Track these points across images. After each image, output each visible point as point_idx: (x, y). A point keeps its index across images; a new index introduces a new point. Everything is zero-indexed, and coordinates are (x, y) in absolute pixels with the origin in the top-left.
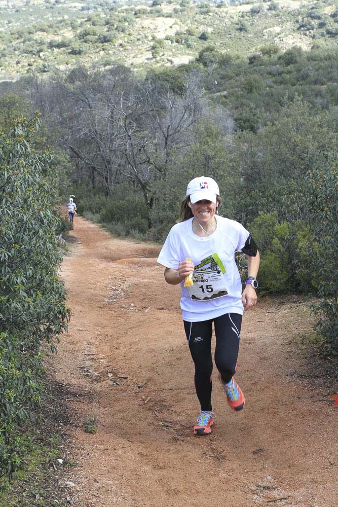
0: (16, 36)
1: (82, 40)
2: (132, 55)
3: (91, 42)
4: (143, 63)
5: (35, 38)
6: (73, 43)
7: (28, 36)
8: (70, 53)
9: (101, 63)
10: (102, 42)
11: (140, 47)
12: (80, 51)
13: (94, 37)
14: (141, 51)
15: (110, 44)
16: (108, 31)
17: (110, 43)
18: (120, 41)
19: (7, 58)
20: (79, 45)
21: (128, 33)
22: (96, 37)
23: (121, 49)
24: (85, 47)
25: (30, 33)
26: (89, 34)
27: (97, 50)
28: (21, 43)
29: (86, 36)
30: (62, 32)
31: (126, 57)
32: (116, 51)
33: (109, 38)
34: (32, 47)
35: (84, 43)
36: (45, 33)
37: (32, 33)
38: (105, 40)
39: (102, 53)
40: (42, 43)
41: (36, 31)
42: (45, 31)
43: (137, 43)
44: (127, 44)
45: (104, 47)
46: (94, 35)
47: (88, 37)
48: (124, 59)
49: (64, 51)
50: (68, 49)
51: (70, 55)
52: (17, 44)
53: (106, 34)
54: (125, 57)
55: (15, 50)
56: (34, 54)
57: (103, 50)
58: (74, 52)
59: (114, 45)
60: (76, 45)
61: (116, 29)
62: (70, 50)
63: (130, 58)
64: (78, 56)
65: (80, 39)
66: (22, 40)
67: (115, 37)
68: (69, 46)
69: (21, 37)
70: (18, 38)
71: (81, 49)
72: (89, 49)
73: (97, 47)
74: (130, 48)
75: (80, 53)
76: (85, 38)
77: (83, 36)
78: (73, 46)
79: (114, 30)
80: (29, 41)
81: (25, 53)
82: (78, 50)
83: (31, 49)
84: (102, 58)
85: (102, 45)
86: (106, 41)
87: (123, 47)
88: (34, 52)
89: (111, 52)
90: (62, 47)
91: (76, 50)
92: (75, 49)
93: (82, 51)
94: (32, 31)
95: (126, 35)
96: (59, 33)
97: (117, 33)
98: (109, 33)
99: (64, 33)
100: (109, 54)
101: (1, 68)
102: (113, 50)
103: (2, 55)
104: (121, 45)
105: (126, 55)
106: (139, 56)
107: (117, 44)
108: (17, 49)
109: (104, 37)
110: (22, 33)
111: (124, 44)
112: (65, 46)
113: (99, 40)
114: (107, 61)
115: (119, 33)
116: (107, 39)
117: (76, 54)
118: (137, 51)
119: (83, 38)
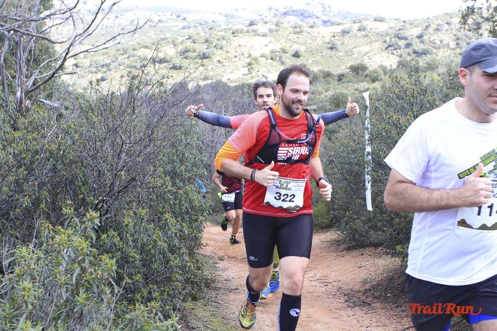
0: (122, 52)
1: (183, 56)
2: (229, 71)
3: (191, 58)
4: (239, 78)
5: (138, 55)
6: (174, 59)
7: (132, 52)
8: (171, 68)
9: (200, 78)
10: (201, 59)
11: (236, 64)
12: (180, 66)
13: (194, 53)
14: (238, 67)
15: (209, 61)
16: (207, 48)
17: (209, 59)
18: (218, 58)
19: (112, 72)
20: (180, 61)
21: (225, 50)
22: (196, 54)
23: (219, 65)
24: (185, 63)
25: (134, 50)
26: (189, 51)
27: (197, 66)
28: (126, 58)
29: (186, 52)
30: (164, 48)
31: (224, 72)
32: (214, 67)
33: (207, 55)
34: (136, 63)
35: (184, 59)
36: (148, 49)
37: (136, 50)
38: (204, 57)
39: (201, 68)
40: (145, 59)
41: (140, 48)
42: (148, 48)
43: (234, 60)
44: (225, 61)
45: (203, 63)
46: (194, 52)
47: (189, 54)
48: (221, 74)
49: (165, 66)
50: (169, 65)
51: (172, 70)
52: (122, 59)
53: (205, 51)
54: (222, 73)
55: (120, 65)
56: (137, 69)
57: (202, 65)
58: (175, 68)
59: (213, 62)
60: (177, 61)
61: (215, 47)
62: (171, 66)
63: (227, 74)
64: (178, 70)
65: (181, 55)
66: (127, 56)
67: (213, 54)
68: (170, 61)
69: (126, 53)
70: (123, 54)
71: (182, 65)
72: (189, 65)
73: (197, 63)
74: (228, 64)
75: (180, 68)
76: (186, 54)
77: (184, 53)
78: (174, 62)
79: (213, 48)
80: (133, 57)
81: (129, 68)
82: (178, 65)
83: (134, 64)
84: (201, 73)
85: (201, 61)
86: (205, 58)
87: (221, 63)
88: (137, 67)
89: (209, 68)
90: (164, 63)
91: (177, 66)
92: (176, 65)
93: (183, 67)
94: (136, 48)
95: (224, 53)
96: (161, 50)
97: (216, 50)
98: (208, 50)
99: (165, 50)
100: (207, 70)
101: (106, 81)
102: (212, 65)
103: (108, 69)
104: (219, 61)
105: (224, 71)
106: (235, 72)
107: (215, 60)
108: (121, 64)
109: (204, 54)
110: (127, 49)
111: (222, 60)
112: (167, 62)
113: (199, 57)
114: (205, 76)
115: (217, 51)
116: (206, 56)
117: (177, 69)
118: (234, 67)
119: (184, 55)
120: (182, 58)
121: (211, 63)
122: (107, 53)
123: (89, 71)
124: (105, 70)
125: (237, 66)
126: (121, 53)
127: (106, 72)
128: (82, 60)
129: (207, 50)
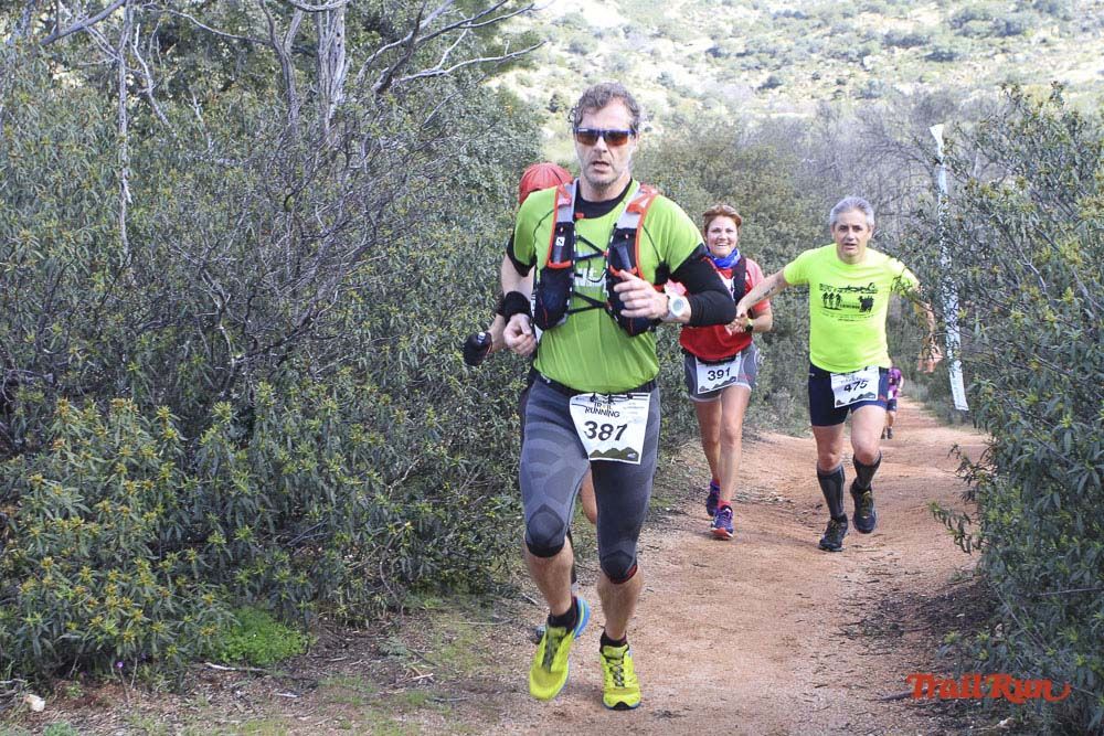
0: (817, 22)
1: (958, 31)
2: (1067, 64)
3: (978, 34)
4: (1090, 81)
5: (855, 27)
6: (937, 37)
7: (840, 21)
8: (928, 58)
9: (996, 80)
10: (1002, 35)
11: (1086, 47)
12: (951, 53)
13: (984, 23)
14: (1089, 56)
15: (1020, 40)
16: (1017, 11)
17: (1020, 36)
18: (1043, 34)
19: (793, 68)
20: (951, 42)
21: (1062, 15)
22: (990, 23)
23: (1044, 50)
24: (963, 45)
25: (846, 15)
26: (973, 18)
27: (990, 53)
28: (825, 36)
29: (967, 21)
30: (914, 12)
31: (1054, 67)
32: (1031, 54)
33: (1017, 26)
34: (849, 45)
35: (962, 38)
36: (878, 15)
37: (851, 16)
38: (1010, 30)
39: (1000, 58)
40: (869, 37)
41: (860, 12)
42: (878, 12)
43: (1081, 37)
44: (1058, 39)
45: (1005, 46)
46: (985, 19)
47: (973, 25)
48: (1047, 72)
49: (917, 53)
50: (925, 50)
51: (931, 62)
52: (817, 38)
53: (1013, 17)
54: (1050, 69)
55: (811, 51)
56: (851, 60)
57: (1004, 51)
58: (937, 57)
59: (1029, 42)
60: (944, 42)
61: (1035, 7)
62: (930, 53)
63: (1062, 71)
64: (946, 64)
65: (954, 28)
66: (828, 30)
67: (1031, 24)
68: (928, 43)
69: (827, 24)
70: (819, 26)
71: (955, 50)
72: (972, 50)
73: (990, 45)
74: (1065, 48)
75: (950, 57)
76: (965, 25)
77: (961, 23)
78: (937, 44)
79: (1032, 10)
80: (843, 33)
81: (833, 57)
82: (946, 51)
83: (845, 49)
84: (999, 69)
85: (1001, 40)
86: (1010, 34)
87: (1048, 46)
88: (850, 56)
89: (1020, 57)
90: (914, 45)
91: (943, 53)
92: (940, 50)
93: (957, 54)
94: (850, 13)
95: (1056, 21)
96: (909, 15)
97: (1037, 16)
98: (1020, 15)
99: (919, 16)
100: (1014, 61)
101: (779, 88)
102: (1026, 51)
103: (785, 61)
104: (1044, 41)
105: (1053, 63)
106: (1083, 65)
107: (1035, 39)
108: (816, 49)
109: (1008, 25)
110: (830, 15)
111: (1051, 39)
112: (920, 43)
113: (996, 31)
114: (1009, 76)
115: (1041, 17)
116: (1012, 29)
117: (942, 60)
118: (1079, 55)
119: (960, 27)
120: (957, 35)
121: (1026, 45)
122: (785, 25)
123: (743, 65)
124: (778, 63)
125: (1087, 52)
126: (817, 24)
127: (779, 68)
128: (730, 39)
129: (1015, 15)
